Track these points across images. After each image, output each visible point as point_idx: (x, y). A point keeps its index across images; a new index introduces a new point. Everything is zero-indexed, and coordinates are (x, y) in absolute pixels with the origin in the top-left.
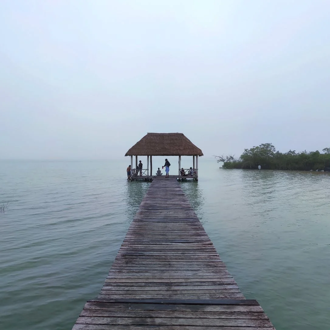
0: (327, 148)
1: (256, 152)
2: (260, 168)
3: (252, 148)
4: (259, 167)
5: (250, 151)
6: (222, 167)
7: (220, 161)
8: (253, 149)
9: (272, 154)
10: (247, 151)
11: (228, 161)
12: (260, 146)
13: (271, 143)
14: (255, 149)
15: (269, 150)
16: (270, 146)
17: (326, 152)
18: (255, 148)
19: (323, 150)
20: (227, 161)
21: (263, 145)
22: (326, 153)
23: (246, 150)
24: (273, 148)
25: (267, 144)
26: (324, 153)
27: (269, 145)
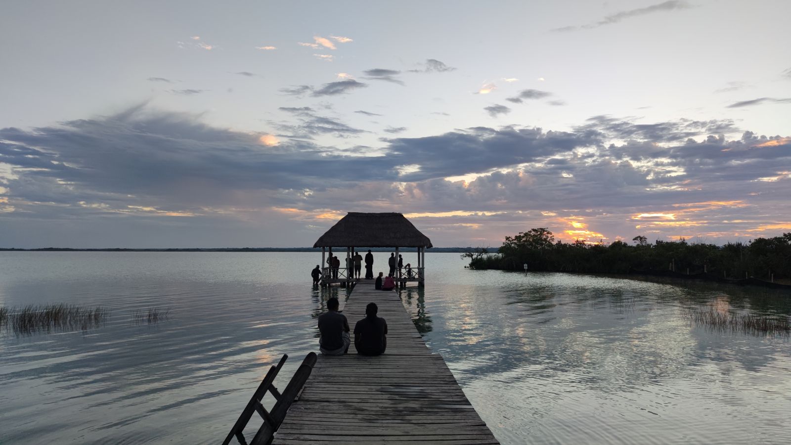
0: (639, 237)
1: (524, 241)
2: (527, 268)
3: (518, 235)
4: (526, 266)
5: (515, 240)
6: (469, 266)
7: (466, 257)
8: (520, 236)
9: (550, 245)
10: (509, 240)
11: (479, 257)
12: (529, 232)
13: (547, 228)
14: (523, 237)
15: (545, 239)
16: (545, 233)
17: (638, 242)
18: (522, 235)
19: (634, 240)
20: (477, 256)
21: (534, 230)
22: (638, 245)
23: (507, 238)
24: (549, 235)
25: (541, 229)
26: (635, 245)
27: (543, 230)
